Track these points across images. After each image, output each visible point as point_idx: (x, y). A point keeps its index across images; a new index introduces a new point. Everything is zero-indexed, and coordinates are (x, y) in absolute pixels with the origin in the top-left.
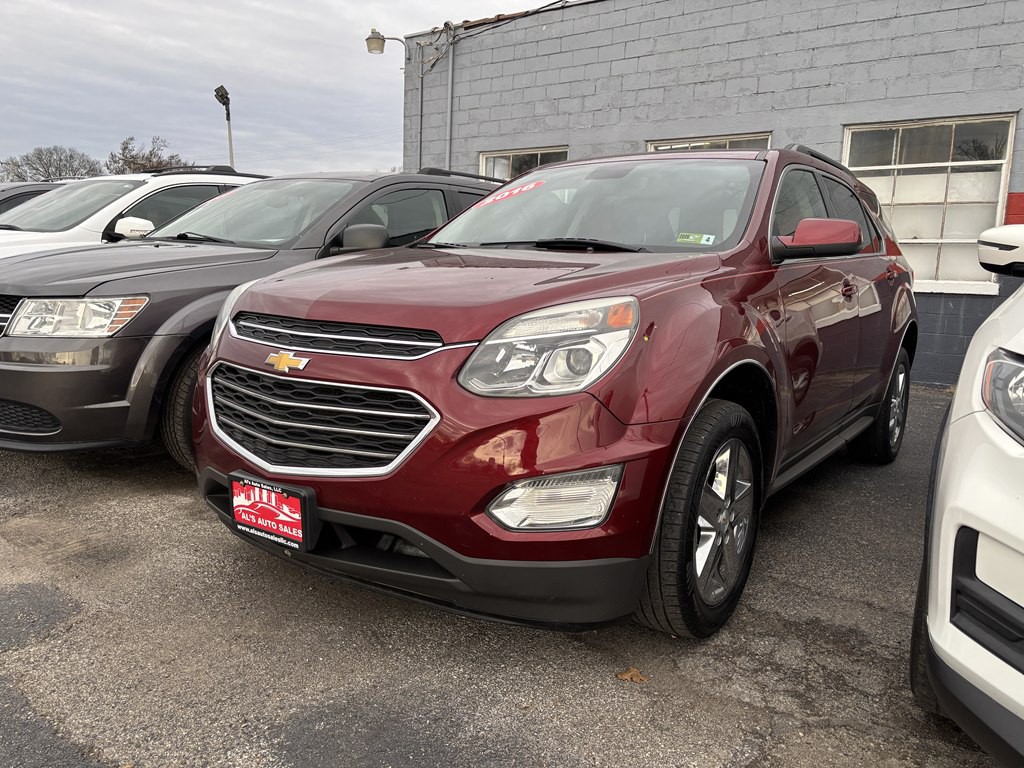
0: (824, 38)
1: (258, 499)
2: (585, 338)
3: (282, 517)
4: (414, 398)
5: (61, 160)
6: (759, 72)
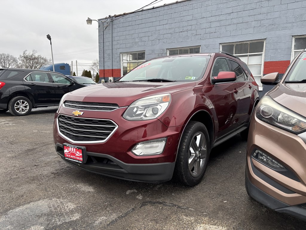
0: (213, 19)
1: (70, 150)
2: (157, 104)
3: (77, 155)
4: (111, 122)
5: (5, 57)
6: (196, 29)
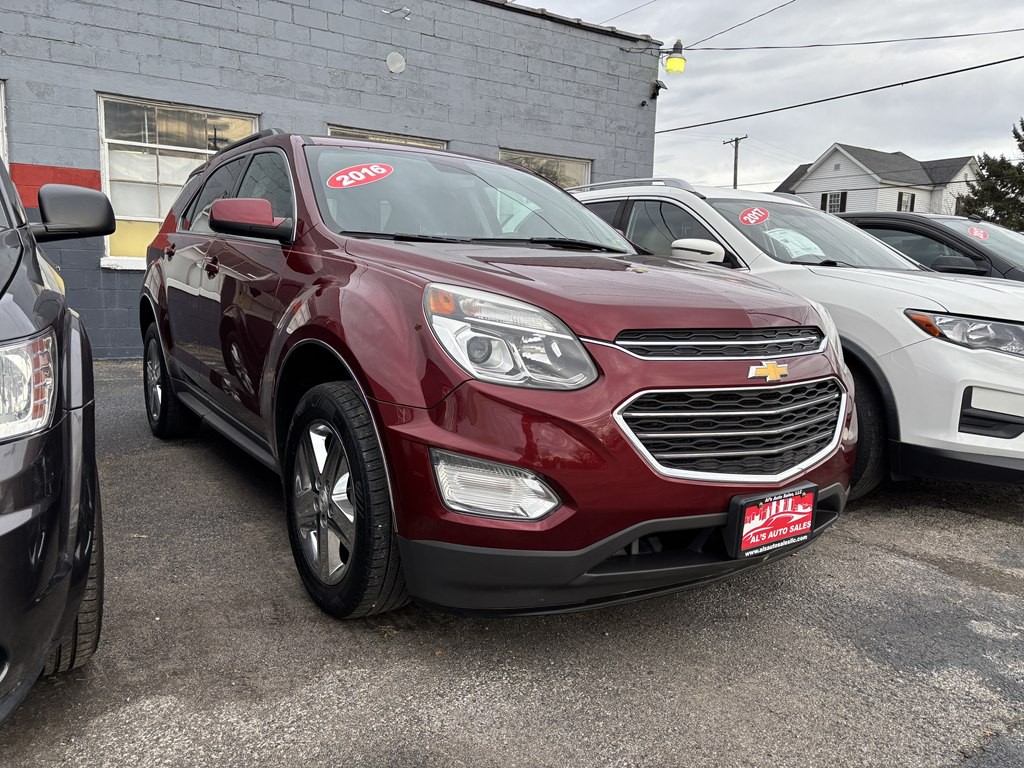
1: (773, 513)
3: (795, 518)
4: (834, 382)
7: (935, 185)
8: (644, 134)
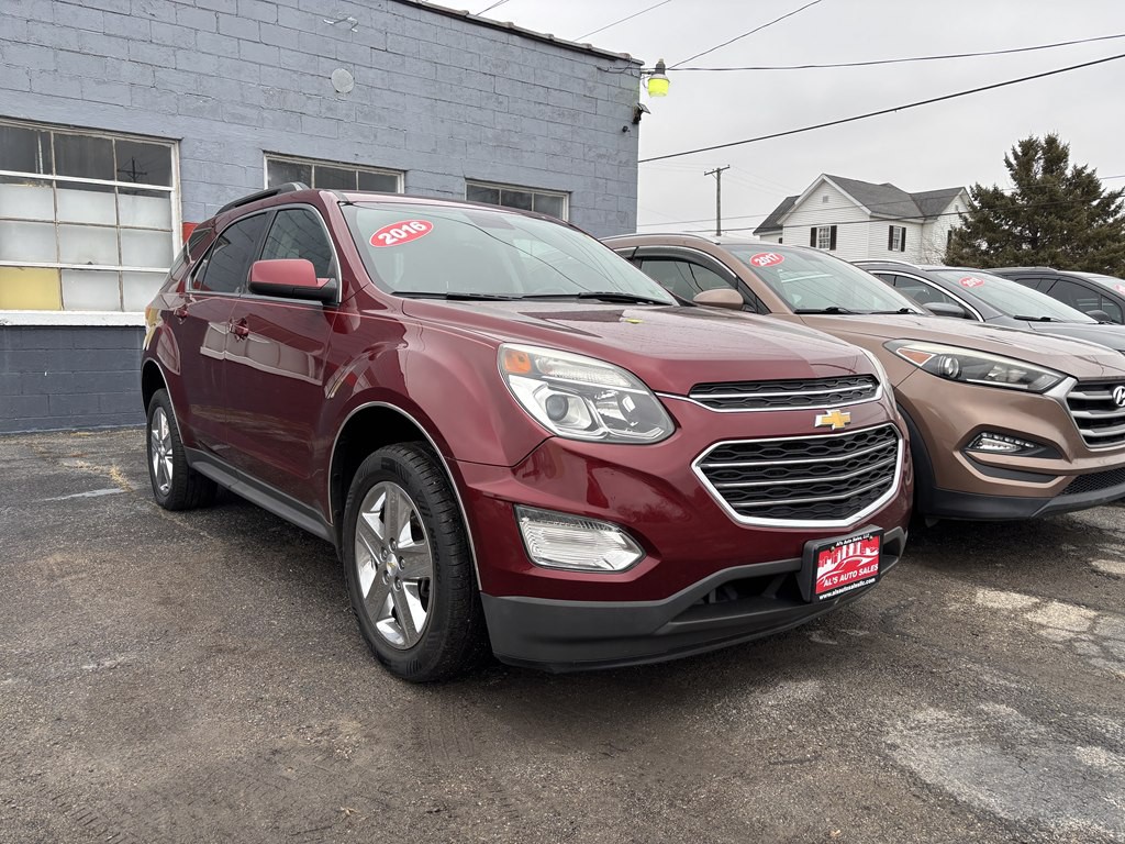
1: (844, 557)
3: (864, 561)
4: (891, 428)
7: (926, 217)
8: (627, 163)
